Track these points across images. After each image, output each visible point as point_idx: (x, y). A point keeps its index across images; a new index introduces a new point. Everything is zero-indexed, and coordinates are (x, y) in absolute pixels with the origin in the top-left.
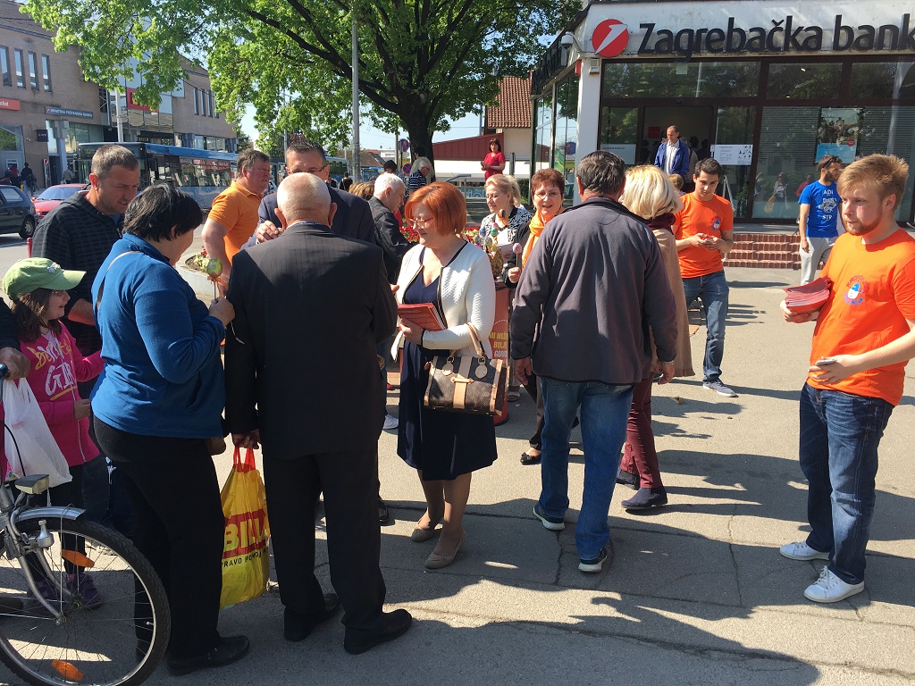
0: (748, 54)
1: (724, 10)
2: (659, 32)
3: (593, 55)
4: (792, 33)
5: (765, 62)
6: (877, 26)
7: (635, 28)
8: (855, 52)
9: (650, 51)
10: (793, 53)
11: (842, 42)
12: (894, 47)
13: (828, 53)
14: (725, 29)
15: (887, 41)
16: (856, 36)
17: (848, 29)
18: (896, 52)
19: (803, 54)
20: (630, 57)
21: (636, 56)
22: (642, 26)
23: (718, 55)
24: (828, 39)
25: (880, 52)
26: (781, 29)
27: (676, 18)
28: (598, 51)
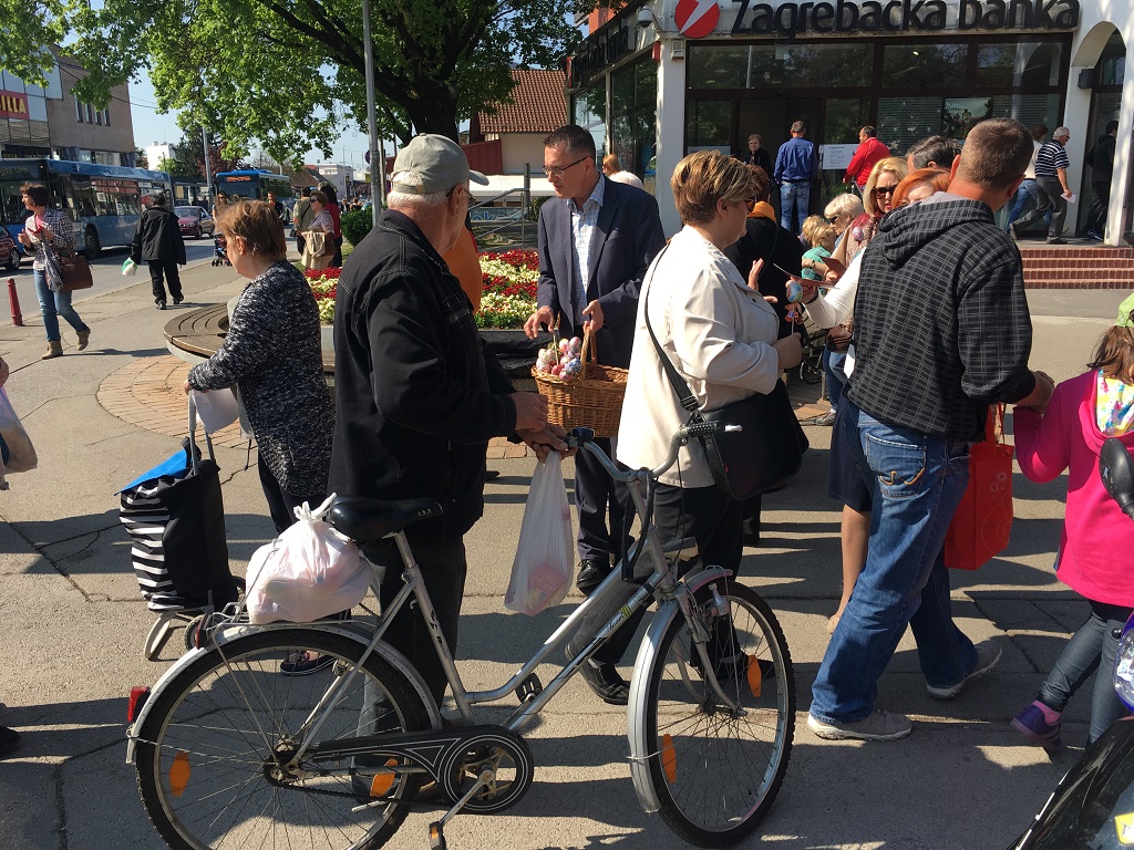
0: (861, 34)
2: (756, 7)
3: (676, 36)
4: (911, 8)
5: (880, 43)
7: (725, 3)
8: (983, 31)
9: (746, 31)
10: (912, 33)
11: (968, 20)
12: (1026, 26)
13: (952, 32)
15: (1019, 18)
16: (984, 12)
17: (975, 4)
18: (1029, 31)
19: (925, 33)
20: (720, 38)
21: (728, 37)
23: (826, 35)
24: (953, 14)
25: (1011, 31)
26: (899, 4)
28: (682, 31)
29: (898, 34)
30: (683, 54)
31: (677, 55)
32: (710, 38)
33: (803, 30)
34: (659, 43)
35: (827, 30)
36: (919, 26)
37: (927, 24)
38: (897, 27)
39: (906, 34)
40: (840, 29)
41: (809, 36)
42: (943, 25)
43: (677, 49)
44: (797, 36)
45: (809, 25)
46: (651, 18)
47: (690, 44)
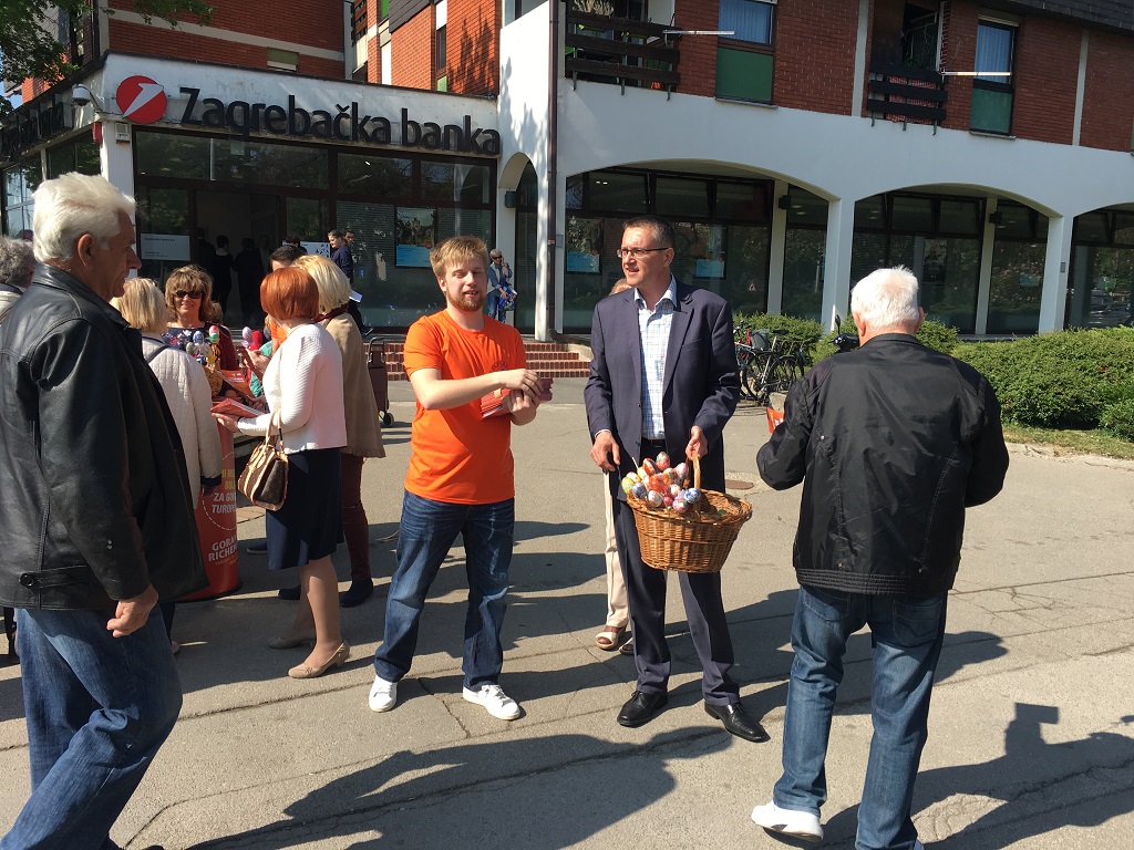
0: (314, 140)
1: (281, 84)
2: (207, 101)
3: (118, 118)
4: (359, 122)
5: (333, 151)
6: (442, 125)
7: (173, 91)
8: (423, 150)
9: (196, 123)
10: (361, 144)
11: (411, 138)
12: (459, 149)
13: (397, 148)
14: (285, 106)
15: (452, 142)
16: (423, 133)
17: (414, 124)
18: (461, 154)
19: (373, 146)
20: (170, 126)
21: (178, 126)
22: (183, 90)
23: (280, 137)
24: (396, 132)
25: (447, 152)
26: (347, 116)
27: (224, 87)
28: (127, 114)
29: (349, 144)
30: (128, 138)
31: (122, 138)
32: (157, 125)
33: (257, 129)
34: (99, 124)
35: (282, 132)
36: (368, 139)
37: (373, 138)
38: (347, 138)
39: (356, 144)
40: (293, 132)
41: (263, 136)
42: (388, 141)
43: (121, 131)
44: (251, 134)
45: (262, 124)
46: (88, 97)
47: (135, 129)
